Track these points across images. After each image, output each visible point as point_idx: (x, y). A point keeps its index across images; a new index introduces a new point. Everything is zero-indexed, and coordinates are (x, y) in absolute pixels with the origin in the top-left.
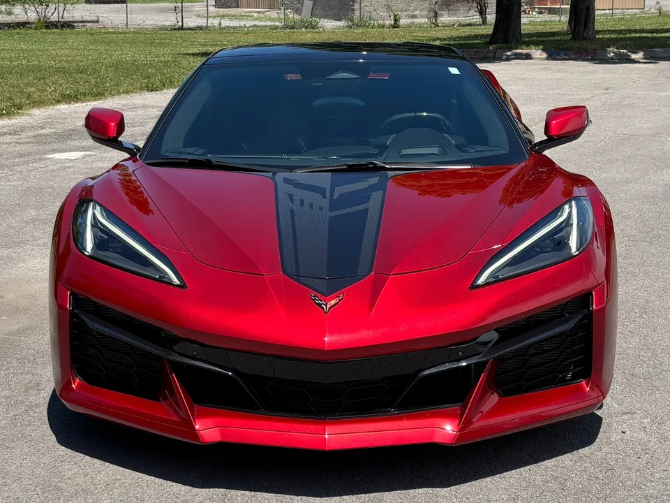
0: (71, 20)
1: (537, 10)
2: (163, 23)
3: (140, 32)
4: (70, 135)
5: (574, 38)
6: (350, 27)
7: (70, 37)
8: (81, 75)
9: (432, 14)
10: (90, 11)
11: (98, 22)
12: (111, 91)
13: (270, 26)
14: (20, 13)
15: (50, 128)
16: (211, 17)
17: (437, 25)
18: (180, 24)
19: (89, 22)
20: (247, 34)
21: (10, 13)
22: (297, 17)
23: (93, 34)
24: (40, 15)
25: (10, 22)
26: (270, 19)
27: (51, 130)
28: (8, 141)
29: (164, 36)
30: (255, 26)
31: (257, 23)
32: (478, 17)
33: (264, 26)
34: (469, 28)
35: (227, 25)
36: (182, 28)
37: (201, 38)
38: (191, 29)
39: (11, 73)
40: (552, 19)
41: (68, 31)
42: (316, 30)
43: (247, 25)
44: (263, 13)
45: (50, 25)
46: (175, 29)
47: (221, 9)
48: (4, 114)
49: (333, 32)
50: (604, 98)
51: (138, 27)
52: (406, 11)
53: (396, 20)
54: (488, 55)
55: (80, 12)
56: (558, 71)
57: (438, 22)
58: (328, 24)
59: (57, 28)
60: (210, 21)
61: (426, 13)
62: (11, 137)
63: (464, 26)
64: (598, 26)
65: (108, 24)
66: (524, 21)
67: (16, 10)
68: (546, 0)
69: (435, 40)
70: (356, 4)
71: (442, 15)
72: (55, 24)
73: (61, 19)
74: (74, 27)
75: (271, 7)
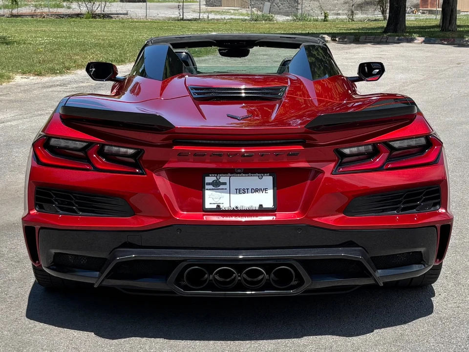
0: (110, 12)
1: (421, 11)
2: (170, 16)
3: (153, 22)
4: (100, 87)
5: (442, 30)
6: (294, 20)
7: (108, 25)
8: (111, 49)
9: (350, 13)
10: (122, 7)
11: (127, 14)
12: (130, 59)
13: (242, 19)
14: (75, 8)
15: (87, 82)
16: (202, 12)
17: (353, 20)
18: (182, 16)
19: (121, 14)
20: (226, 24)
21: (69, 8)
22: (259, 13)
23: (124, 22)
24: (89, 9)
25: (69, 13)
26: (242, 14)
27: (87, 84)
28: (59, 90)
29: (170, 24)
30: (232, 19)
31: (233, 17)
32: (381, 15)
33: (238, 19)
34: (375, 22)
35: (213, 18)
36: (182, 19)
37: (194, 26)
38: (188, 20)
39: (65, 46)
40: (431, 17)
41: (107, 20)
42: (271, 22)
43: (227, 18)
44: (238, 10)
46: (178, 20)
47: (209, 7)
48: (57, 73)
49: (283, 23)
50: (455, 70)
51: (154, 18)
52: (333, 10)
53: (326, 17)
54: (382, 40)
55: (116, 7)
56: (428, 52)
57: (354, 18)
58: (280, 18)
59: (100, 18)
60: (201, 15)
61: (346, 12)
62: (61, 87)
63: (372, 21)
64: (458, 23)
65: (133, 16)
66: (411, 19)
67: (73, 6)
68: (427, 5)
69: (351, 30)
70: (299, 5)
71: (357, 14)
72: (99, 16)
73: (102, 12)
74: (111, 18)
75: (243, 6)
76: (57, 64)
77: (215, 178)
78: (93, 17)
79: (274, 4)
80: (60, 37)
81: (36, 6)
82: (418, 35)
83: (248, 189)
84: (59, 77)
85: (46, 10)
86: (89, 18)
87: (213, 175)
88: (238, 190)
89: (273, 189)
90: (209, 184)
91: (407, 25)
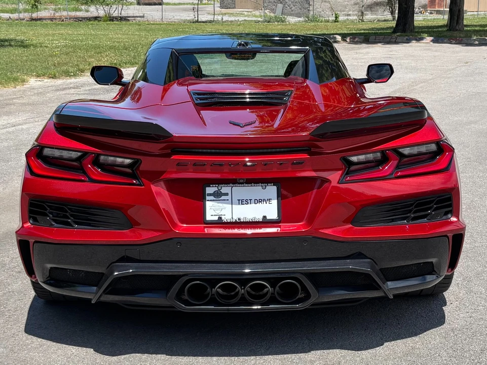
0: (126, 15)
1: (429, 11)
2: (186, 18)
3: (169, 24)
4: (113, 89)
6: (306, 21)
7: (124, 26)
8: (126, 51)
9: (360, 14)
10: (138, 10)
11: (143, 17)
13: (255, 21)
14: (94, 10)
16: (216, 14)
17: (363, 21)
18: (196, 19)
19: (138, 17)
20: (239, 25)
21: (87, 11)
22: (272, 15)
23: (140, 25)
24: (106, 12)
25: (87, 16)
26: (255, 16)
28: (72, 93)
29: (185, 26)
30: (245, 20)
31: (246, 18)
32: (390, 16)
33: (251, 21)
34: (384, 22)
35: (227, 19)
36: (197, 21)
37: (209, 27)
38: (203, 22)
39: (80, 49)
40: (439, 17)
41: (124, 22)
42: (284, 23)
43: (240, 20)
44: (251, 12)
45: (112, 19)
47: (223, 9)
48: (72, 76)
49: (295, 24)
50: (463, 69)
51: (170, 21)
52: (344, 11)
53: (336, 18)
54: (392, 40)
55: (133, 10)
56: (436, 51)
57: (364, 18)
58: (292, 20)
59: (118, 21)
60: (216, 17)
61: (356, 13)
62: (74, 90)
63: (380, 21)
64: (465, 22)
65: (150, 18)
66: (420, 19)
67: (91, 9)
68: (435, 5)
69: (361, 30)
70: (310, 7)
71: (366, 15)
72: (116, 18)
73: (120, 15)
74: (128, 20)
75: (256, 8)
76: (72, 67)
77: (216, 189)
78: (110, 20)
79: (287, 6)
80: (77, 40)
81: (55, 10)
82: (426, 35)
83: (250, 200)
84: (73, 80)
85: (65, 13)
86: (107, 21)
87: (214, 186)
88: (240, 201)
89: (277, 199)
90: (210, 195)
91: (415, 25)
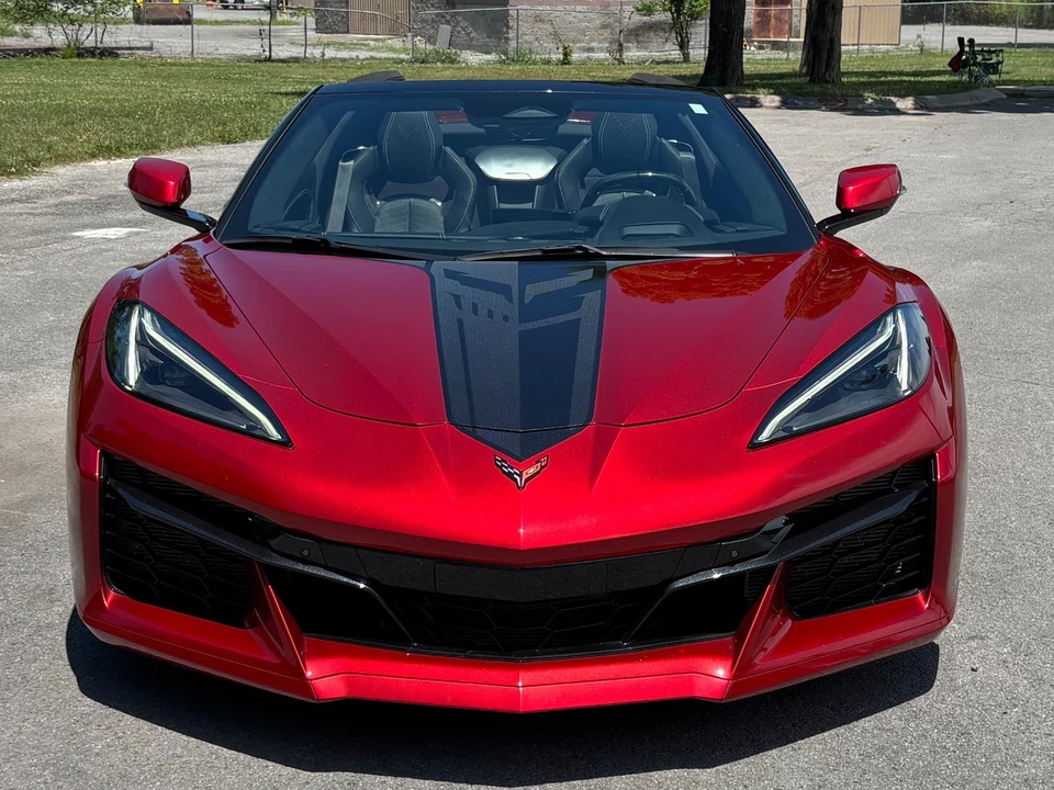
0: (114, 45)
1: (756, 43)
2: (243, 52)
3: (209, 64)
4: (110, 204)
5: (812, 81)
6: (503, 62)
7: (113, 69)
8: (127, 120)
9: (615, 47)
10: (139, 34)
11: (151, 48)
12: (170, 142)
13: (393, 59)
14: (41, 36)
15: (80, 193)
16: (310, 45)
17: (621, 62)
18: (267, 53)
19: (138, 49)
20: (361, 68)
21: (27, 36)
22: (430, 47)
23: (145, 66)
24: (70, 38)
25: (27, 47)
26: (394, 50)
27: (80, 197)
28: (17, 211)
29: (244, 70)
30: (372, 58)
31: (374, 54)
32: (678, 52)
33: (385, 59)
34: (666, 66)
35: (332, 55)
36: (269, 59)
37: (297, 72)
38: (282, 61)
39: (25, 116)
40: (778, 56)
41: (109, 60)
42: (455, 66)
43: (361, 57)
44: (383, 41)
45: (82, 52)
46: (260, 61)
47: (323, 35)
48: (12, 173)
49: (480, 68)
51: (209, 57)
52: (579, 41)
53: (566, 55)
55: (125, 35)
57: (624, 57)
58: (473, 58)
59: (93, 55)
60: (308, 51)
61: (607, 45)
62: (21, 205)
63: (658, 63)
64: (843, 68)
65: (166, 52)
67: (35, 31)
68: (769, 31)
70: (510, 31)
71: (628, 49)
72: (91, 52)
73: (99, 45)
74: (117, 56)
75: (394, 31)
76: (10, 153)
78: (79, 55)
79: (459, 29)
80: (14, 96)
82: (767, 91)
84: (16, 183)
86: (71, 57)
